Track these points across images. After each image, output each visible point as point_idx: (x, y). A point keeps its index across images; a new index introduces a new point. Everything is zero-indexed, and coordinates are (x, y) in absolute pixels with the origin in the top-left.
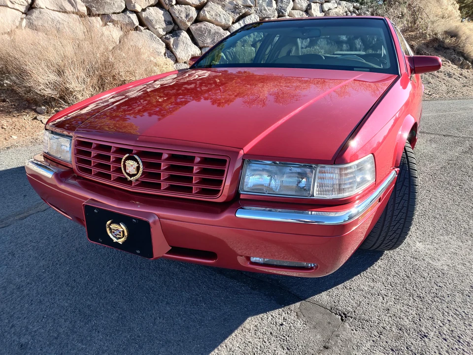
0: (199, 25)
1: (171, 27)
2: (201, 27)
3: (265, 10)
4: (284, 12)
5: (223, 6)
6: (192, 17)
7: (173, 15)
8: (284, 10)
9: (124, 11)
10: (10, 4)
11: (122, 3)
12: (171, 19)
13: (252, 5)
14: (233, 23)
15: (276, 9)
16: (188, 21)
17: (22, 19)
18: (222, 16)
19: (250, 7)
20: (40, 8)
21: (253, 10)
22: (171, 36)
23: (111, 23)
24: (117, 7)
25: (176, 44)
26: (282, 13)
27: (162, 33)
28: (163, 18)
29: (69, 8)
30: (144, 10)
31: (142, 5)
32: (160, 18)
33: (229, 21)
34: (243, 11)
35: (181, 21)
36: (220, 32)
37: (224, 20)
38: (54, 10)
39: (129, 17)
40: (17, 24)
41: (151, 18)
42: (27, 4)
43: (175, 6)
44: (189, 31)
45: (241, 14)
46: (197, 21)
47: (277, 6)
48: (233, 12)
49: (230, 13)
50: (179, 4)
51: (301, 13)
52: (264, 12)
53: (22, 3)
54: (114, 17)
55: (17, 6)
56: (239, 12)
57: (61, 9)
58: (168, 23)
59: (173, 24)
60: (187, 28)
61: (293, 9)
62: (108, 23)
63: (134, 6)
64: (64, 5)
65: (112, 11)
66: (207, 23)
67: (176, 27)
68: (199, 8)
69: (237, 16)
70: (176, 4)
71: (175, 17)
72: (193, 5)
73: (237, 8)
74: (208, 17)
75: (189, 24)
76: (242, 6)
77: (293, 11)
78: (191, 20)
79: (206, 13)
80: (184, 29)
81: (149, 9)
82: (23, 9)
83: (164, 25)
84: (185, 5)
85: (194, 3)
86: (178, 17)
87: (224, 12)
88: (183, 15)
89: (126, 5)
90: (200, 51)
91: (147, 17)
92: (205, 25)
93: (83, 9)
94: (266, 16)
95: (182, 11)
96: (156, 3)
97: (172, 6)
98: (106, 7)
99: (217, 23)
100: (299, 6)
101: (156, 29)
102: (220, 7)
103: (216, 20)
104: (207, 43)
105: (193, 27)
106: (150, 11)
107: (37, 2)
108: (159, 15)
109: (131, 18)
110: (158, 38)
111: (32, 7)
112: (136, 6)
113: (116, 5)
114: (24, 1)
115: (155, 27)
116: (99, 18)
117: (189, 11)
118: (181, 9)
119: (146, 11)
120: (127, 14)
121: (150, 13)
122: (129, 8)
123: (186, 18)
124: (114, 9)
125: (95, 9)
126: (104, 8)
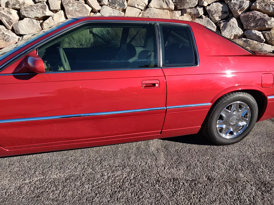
1: (225, 15)
2: (249, 15)
6: (244, 8)
7: (229, 7)
9: (196, 7)
10: (136, 6)
11: (196, 2)
12: (227, 10)
16: (240, 11)
17: (140, 13)
18: (271, 6)
20: (151, 7)
22: (223, 21)
23: (186, 14)
24: (192, 4)
25: (225, 27)
27: (217, 19)
28: (221, 10)
29: (165, 6)
30: (209, 5)
31: (209, 2)
32: (219, 10)
35: (234, 11)
36: (265, 18)
38: (157, 8)
39: (197, 10)
40: (137, 16)
41: (212, 10)
42: (145, 5)
43: (232, 1)
44: (238, 19)
53: (143, 5)
54: (189, 11)
55: (140, 7)
57: (161, 7)
58: (223, 12)
59: (228, 13)
60: (238, 16)
62: (184, 14)
64: (163, 5)
65: (188, 7)
66: (255, 11)
74: (258, 7)
75: (240, 13)
78: (242, 10)
79: (257, 4)
80: (236, 16)
81: (212, 4)
82: (143, 8)
83: (221, 15)
86: (232, 9)
88: (237, 8)
89: (198, 3)
90: (243, 32)
91: (210, 9)
92: (252, 13)
93: (172, 7)
95: (236, 4)
98: (186, 4)
99: (264, 11)
101: (214, 17)
103: (264, 9)
104: (250, 27)
105: (242, 15)
106: (213, 5)
107: (150, 4)
108: (219, 7)
109: (199, 10)
110: (212, 23)
111: (147, 7)
112: (204, 3)
113: (192, 3)
114: (144, 4)
115: (213, 16)
116: (180, 11)
117: (243, 3)
118: (237, 3)
119: (210, 6)
120: (197, 8)
121: (213, 7)
122: (200, 5)
123: (239, 9)
124: (190, 5)
125: (179, 6)
126: (184, 5)
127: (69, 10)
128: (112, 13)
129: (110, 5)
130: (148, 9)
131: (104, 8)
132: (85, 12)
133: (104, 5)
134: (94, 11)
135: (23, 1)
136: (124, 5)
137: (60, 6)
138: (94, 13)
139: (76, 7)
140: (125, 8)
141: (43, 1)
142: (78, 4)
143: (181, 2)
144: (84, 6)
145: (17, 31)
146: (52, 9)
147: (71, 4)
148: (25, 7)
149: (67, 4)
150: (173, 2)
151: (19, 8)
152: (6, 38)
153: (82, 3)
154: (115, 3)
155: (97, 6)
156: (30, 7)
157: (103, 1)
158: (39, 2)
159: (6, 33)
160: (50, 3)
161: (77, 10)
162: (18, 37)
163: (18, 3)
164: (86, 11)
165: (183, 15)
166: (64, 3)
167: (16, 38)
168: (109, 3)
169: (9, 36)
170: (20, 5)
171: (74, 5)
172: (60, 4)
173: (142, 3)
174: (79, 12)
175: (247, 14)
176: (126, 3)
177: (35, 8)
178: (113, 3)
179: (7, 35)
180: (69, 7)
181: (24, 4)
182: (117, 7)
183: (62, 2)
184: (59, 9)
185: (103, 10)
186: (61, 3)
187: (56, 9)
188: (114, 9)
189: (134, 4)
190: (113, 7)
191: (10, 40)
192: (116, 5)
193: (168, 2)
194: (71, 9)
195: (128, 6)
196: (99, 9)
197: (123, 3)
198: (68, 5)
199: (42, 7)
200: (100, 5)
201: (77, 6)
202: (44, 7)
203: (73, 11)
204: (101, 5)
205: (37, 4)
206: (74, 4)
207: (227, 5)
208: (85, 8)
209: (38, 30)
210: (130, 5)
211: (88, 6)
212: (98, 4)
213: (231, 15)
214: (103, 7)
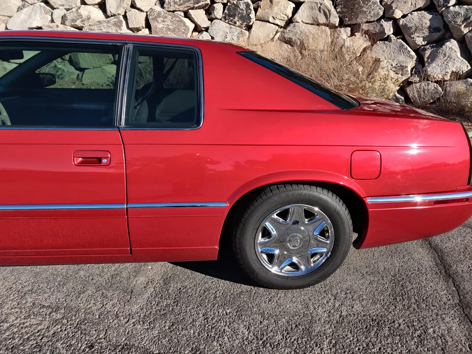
1: (437, 35)
7: (445, 19)
9: (379, 20)
10: (271, 20)
11: (380, 11)
12: (441, 25)
16: (465, 27)
17: (277, 32)
20: (296, 22)
22: (431, 46)
23: (359, 34)
24: (372, 15)
25: (433, 57)
27: (420, 41)
28: (428, 24)
29: (322, 19)
30: (404, 16)
31: (405, 10)
32: (424, 24)
35: (453, 26)
38: (308, 24)
39: (382, 26)
40: (272, 36)
41: (410, 25)
42: (286, 18)
43: (451, 8)
44: (462, 42)
50: (460, 5)
53: (283, 19)
54: (365, 27)
55: (277, 22)
57: (315, 21)
58: (432, 29)
59: (443, 31)
60: (460, 37)
63: (393, 13)
64: (318, 17)
65: (365, 20)
70: (454, 5)
71: (447, 22)
75: (466, 31)
80: (457, 37)
81: (411, 14)
82: (282, 24)
83: (427, 33)
84: (468, 5)
86: (450, 22)
88: (460, 19)
89: (384, 13)
90: (470, 68)
91: (406, 24)
93: (336, 20)
95: (459, 13)
96: (425, 6)
97: (448, 7)
98: (360, 16)
101: (413, 38)
105: (469, 35)
106: (412, 16)
107: (295, 16)
108: (424, 20)
109: (384, 26)
110: (409, 49)
111: (290, 21)
112: (395, 12)
113: (372, 13)
114: (285, 16)
115: (412, 36)
116: (349, 29)
118: (459, 11)
119: (407, 17)
120: (381, 23)
121: (412, 20)
122: (387, 15)
123: (463, 22)
124: (369, 17)
125: (347, 19)
126: (357, 18)
127: (157, 28)
128: (227, 33)
129: (226, 20)
130: (292, 25)
131: (216, 24)
132: (183, 30)
133: (216, 18)
134: (199, 29)
135: (88, 14)
136: (250, 19)
137: (144, 22)
138: (199, 33)
139: (169, 23)
140: (251, 24)
141: (118, 14)
142: (172, 18)
143: (352, 12)
144: (181, 21)
145: (76, 62)
146: (130, 26)
147: (162, 19)
148: (91, 24)
149: (155, 19)
150: (338, 13)
151: (82, 25)
152: (60, 73)
153: (178, 17)
154: (234, 16)
155: (203, 20)
156: (98, 23)
157: (215, 12)
158: (112, 16)
159: (60, 66)
160: (128, 18)
161: (171, 27)
162: (77, 72)
163: (80, 17)
164: (185, 30)
165: (355, 35)
166: (151, 17)
167: (73, 73)
168: (224, 15)
169: (63, 70)
170: (83, 21)
171: (166, 20)
172: (144, 18)
173: (281, 14)
174: (174, 31)
176: (252, 15)
177: (105, 25)
178: (230, 16)
179: (60, 68)
180: (158, 22)
181: (89, 18)
182: (237, 22)
183: (147, 15)
184: (143, 27)
185: (214, 27)
186: (145, 16)
187: (138, 27)
188: (232, 26)
189: (268, 17)
190: (230, 22)
191: (65, 76)
192: (236, 19)
193: (328, 12)
194: (161, 26)
195: (256, 20)
196: (206, 26)
197: (249, 15)
198: (156, 21)
199: (115, 23)
200: (209, 20)
201: (171, 21)
202: (120, 23)
203: (164, 29)
204: (211, 20)
205: (108, 19)
206: (166, 17)
207: (441, 15)
208: (184, 24)
209: (108, 61)
210: (260, 18)
211: (190, 21)
212: (205, 18)
213: (447, 35)
214: (213, 22)
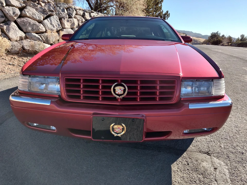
0: (22, 19)
1: (3, 19)
2: (24, 21)
3: (61, 13)
4: (72, 16)
5: (37, 10)
6: (17, 14)
7: (4, 12)
8: (71, 14)
12: (3, 15)
13: (54, 10)
14: (44, 19)
15: (67, 14)
16: (15, 16)
18: (36, 15)
19: (53, 11)
21: (54, 13)
22: (4, 24)
25: (8, 29)
26: (71, 16)
33: (41, 18)
34: (49, 13)
35: (10, 16)
36: (36, 24)
37: (38, 17)
43: (5, 7)
44: (15, 22)
45: (48, 15)
46: (20, 17)
47: (67, 12)
48: (42, 13)
49: (41, 14)
50: (8, 6)
51: (81, 17)
52: (61, 15)
56: (46, 13)
59: (5, 18)
60: (14, 20)
61: (76, 14)
66: (27, 18)
67: (7, 20)
68: (21, 9)
69: (45, 16)
70: (6, 6)
71: (5, 13)
72: (17, 7)
73: (45, 11)
74: (28, 14)
75: (16, 18)
76: (48, 11)
77: (76, 16)
78: (16, 16)
79: (26, 12)
80: (13, 21)
84: (11, 6)
85: (18, 6)
86: (8, 14)
87: (38, 13)
88: (11, 13)
90: (25, 35)
92: (26, 19)
94: (62, 17)
95: (10, 10)
97: (3, 7)
99: (34, 19)
100: (79, 13)
102: (34, 10)
103: (33, 17)
104: (29, 30)
105: (18, 20)
117: (15, 10)
175: (22, 20)
207: (1, 10)
